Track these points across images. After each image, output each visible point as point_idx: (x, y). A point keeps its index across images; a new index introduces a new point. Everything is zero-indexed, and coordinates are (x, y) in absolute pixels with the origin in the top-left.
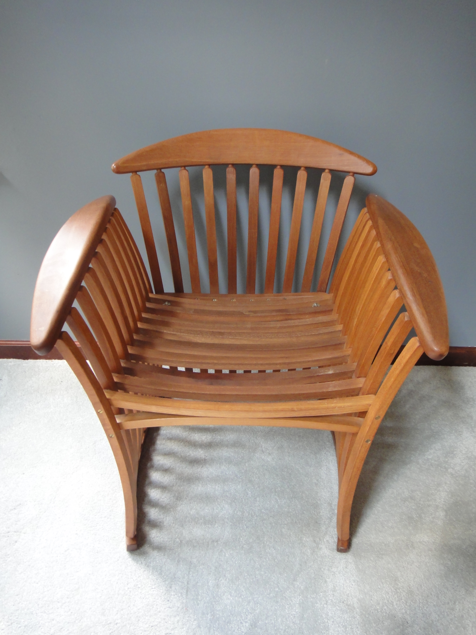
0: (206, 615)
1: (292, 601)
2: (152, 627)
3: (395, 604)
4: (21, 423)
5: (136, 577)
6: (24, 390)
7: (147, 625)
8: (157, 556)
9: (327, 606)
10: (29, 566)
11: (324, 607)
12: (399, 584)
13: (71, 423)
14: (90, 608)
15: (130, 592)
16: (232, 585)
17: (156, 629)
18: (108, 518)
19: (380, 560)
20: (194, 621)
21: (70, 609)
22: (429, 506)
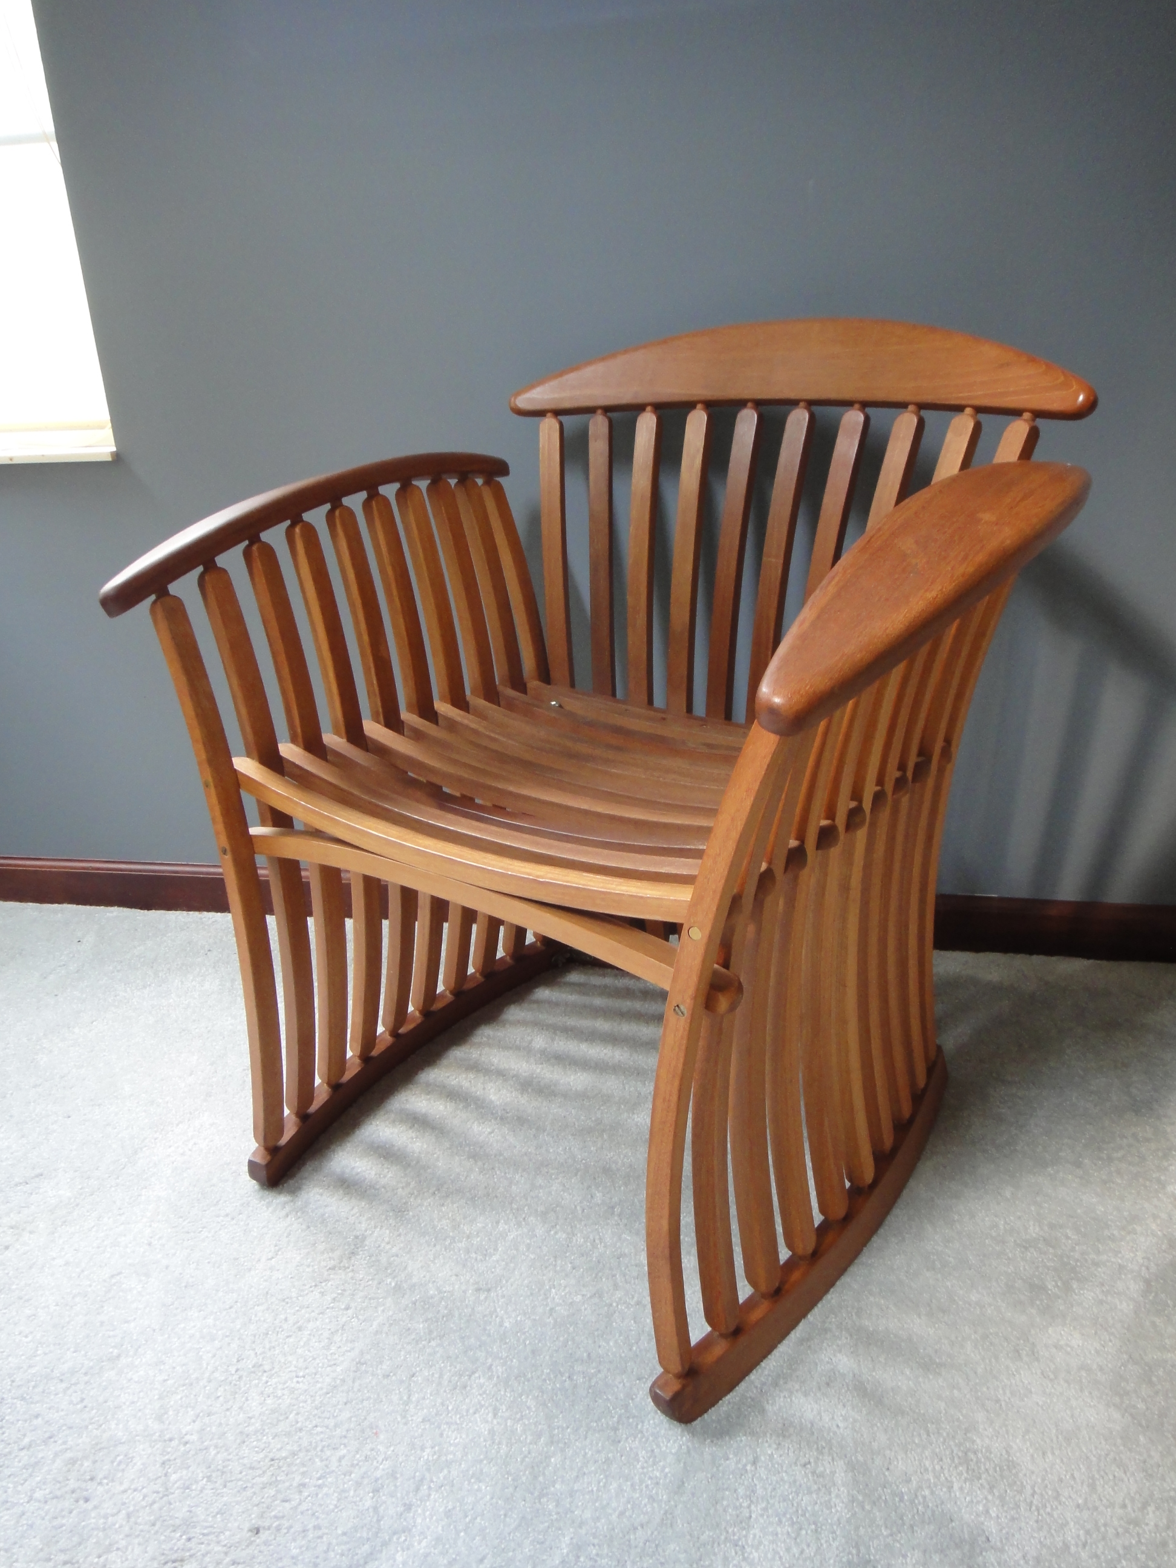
0: (418, 1452)
1: (658, 1446)
2: (272, 1462)
3: (956, 1486)
4: (95, 1021)
5: (264, 1348)
6: (121, 962)
7: (261, 1455)
8: (328, 1308)
9: (756, 1468)
10: (20, 1298)
11: (746, 1470)
12: (978, 1441)
13: (207, 1028)
14: (133, 1403)
15: (240, 1378)
16: (506, 1391)
17: (279, 1467)
18: (233, 1219)
19: (931, 1377)
20: (383, 1461)
21: (82, 1400)
22: (1096, 1264)
